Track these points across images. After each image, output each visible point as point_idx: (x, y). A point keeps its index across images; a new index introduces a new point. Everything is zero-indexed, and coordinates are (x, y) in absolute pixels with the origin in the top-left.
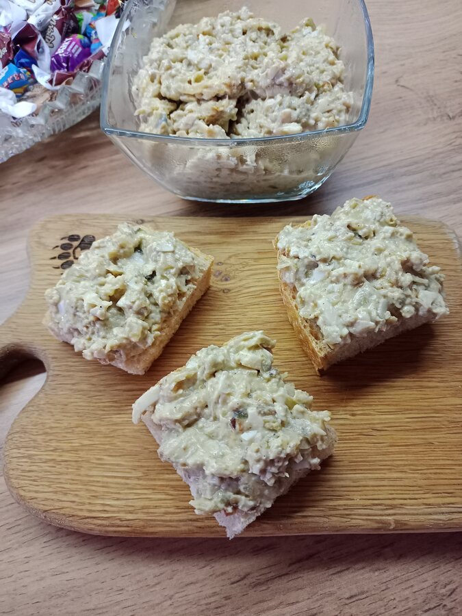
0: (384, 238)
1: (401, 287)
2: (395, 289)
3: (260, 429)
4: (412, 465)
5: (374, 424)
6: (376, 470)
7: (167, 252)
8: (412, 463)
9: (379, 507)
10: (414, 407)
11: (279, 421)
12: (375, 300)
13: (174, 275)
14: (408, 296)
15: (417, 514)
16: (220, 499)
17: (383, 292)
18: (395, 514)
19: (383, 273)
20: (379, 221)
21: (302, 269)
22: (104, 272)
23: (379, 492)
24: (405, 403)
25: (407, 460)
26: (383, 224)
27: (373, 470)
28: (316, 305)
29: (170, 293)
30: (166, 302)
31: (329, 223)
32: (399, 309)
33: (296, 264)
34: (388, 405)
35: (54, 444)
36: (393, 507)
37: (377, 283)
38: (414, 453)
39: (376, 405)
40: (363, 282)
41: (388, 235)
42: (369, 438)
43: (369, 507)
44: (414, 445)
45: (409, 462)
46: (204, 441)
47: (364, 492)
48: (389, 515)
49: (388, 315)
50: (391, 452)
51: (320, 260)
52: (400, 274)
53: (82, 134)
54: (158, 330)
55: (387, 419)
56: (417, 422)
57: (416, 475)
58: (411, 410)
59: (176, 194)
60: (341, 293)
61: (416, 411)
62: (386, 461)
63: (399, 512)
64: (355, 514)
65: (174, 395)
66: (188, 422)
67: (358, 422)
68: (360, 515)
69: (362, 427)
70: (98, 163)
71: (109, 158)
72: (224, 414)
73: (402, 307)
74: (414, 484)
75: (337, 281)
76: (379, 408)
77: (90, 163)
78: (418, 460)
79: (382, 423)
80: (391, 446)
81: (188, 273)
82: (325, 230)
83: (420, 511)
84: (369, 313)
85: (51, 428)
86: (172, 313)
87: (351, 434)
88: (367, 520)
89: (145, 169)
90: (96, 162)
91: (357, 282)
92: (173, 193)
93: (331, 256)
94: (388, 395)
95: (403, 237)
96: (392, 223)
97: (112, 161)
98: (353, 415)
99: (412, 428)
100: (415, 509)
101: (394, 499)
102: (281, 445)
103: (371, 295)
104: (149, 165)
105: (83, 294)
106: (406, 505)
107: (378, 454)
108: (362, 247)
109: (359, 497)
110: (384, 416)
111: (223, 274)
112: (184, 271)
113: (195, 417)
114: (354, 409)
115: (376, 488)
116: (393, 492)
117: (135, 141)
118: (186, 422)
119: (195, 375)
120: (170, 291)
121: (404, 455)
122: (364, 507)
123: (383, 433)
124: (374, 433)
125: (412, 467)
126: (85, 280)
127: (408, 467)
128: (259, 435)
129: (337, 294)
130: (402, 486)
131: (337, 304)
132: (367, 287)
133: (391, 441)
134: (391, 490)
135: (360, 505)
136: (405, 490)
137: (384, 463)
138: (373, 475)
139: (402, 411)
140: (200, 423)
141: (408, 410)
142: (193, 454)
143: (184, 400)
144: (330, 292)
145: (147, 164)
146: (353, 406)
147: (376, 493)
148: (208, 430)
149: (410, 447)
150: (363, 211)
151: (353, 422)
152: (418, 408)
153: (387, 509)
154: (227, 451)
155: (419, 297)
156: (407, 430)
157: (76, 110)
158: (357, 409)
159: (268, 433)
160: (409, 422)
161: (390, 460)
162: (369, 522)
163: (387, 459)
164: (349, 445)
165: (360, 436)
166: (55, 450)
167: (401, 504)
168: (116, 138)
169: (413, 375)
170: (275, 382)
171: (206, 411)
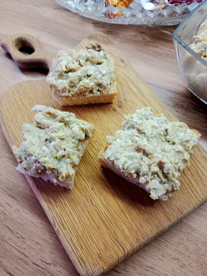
0: (174, 149)
1: (150, 169)
2: (147, 167)
3: (50, 151)
4: (85, 225)
5: (93, 199)
6: (74, 210)
7: (101, 73)
8: (86, 224)
9: (60, 220)
10: (111, 212)
11: (56, 156)
12: (135, 162)
13: (95, 83)
14: (148, 175)
15: (65, 237)
16: (19, 154)
17: (142, 163)
18: (60, 227)
19: (151, 158)
20: (182, 142)
21: (129, 125)
22: (78, 60)
23: (66, 217)
24: (111, 208)
25: (85, 221)
26: (182, 144)
27: (74, 209)
28: (115, 140)
29: (85, 86)
30: (81, 88)
31: (162, 121)
32: (140, 176)
33: (129, 121)
34: (105, 201)
35: (22, 97)
36: (63, 225)
37: (145, 158)
38: (90, 223)
39: (102, 196)
40: (140, 152)
41: (177, 150)
42: (86, 201)
43: (57, 215)
44: (94, 221)
45: (85, 223)
46: (35, 136)
47: (62, 210)
48: (59, 225)
49: (133, 172)
50: (85, 213)
51: (137, 128)
52: (155, 164)
53: (166, 32)
54: (72, 94)
55: (99, 203)
56: (105, 217)
57: (81, 228)
58: (109, 212)
59: (185, 83)
60: (128, 146)
61: (110, 215)
62: (80, 213)
63: (62, 229)
64: (52, 212)
65: (45, 114)
66: (40, 126)
67: (90, 193)
68: (53, 214)
69: (89, 195)
70: (163, 48)
71: (169, 49)
72: (48, 136)
73: (142, 176)
74: (77, 230)
75: (133, 141)
76: (102, 198)
77: (160, 46)
78: (88, 226)
79: (96, 203)
80: (88, 211)
81: (101, 87)
82: (157, 122)
83: (67, 237)
84: (125, 163)
85: (27, 92)
86: (82, 95)
87: (84, 193)
88: (52, 217)
89: (179, 64)
90: (163, 47)
91: (138, 150)
92: (184, 82)
93: (144, 132)
94: (110, 198)
95: (183, 158)
96: (187, 149)
97: (169, 51)
98: (92, 189)
99: (101, 217)
100: (67, 235)
101: (66, 224)
102: (46, 161)
103: (136, 158)
104: (182, 64)
105: (64, 60)
106: (66, 230)
107: (81, 208)
108: (161, 142)
109: (59, 209)
110: (99, 202)
111: (121, 104)
112: (100, 86)
113: (43, 127)
114: (95, 188)
115: (66, 214)
116: (69, 222)
117: (184, 50)
118: (39, 126)
119: (57, 116)
120: (86, 86)
121: (87, 219)
122: (57, 214)
123: (92, 205)
124: (90, 202)
125: (84, 225)
126: (71, 57)
127: (83, 223)
128: (47, 152)
129: (126, 145)
130: (73, 225)
131: (122, 148)
132: (139, 155)
133: (90, 210)
134: (69, 221)
135: (56, 211)
136: (72, 227)
137: (79, 212)
138: (71, 210)
139: (106, 208)
140: (42, 130)
141: (108, 210)
142: (28, 134)
143: (46, 119)
144: (126, 142)
145: (181, 63)
146: (96, 187)
147: (65, 215)
148: (41, 135)
149: (92, 220)
150: (182, 131)
151: (89, 191)
152: (112, 214)
153: (61, 223)
154: (36, 145)
155: (152, 181)
156: (99, 215)
157: (170, 19)
158: (96, 189)
159: (50, 155)
160: (103, 214)
161: (81, 214)
162: (52, 219)
163: (81, 213)
164: (78, 194)
165: (85, 196)
166: (20, 99)
167: (66, 228)
168: (176, 43)
169: (126, 205)
170: (73, 145)
171: (47, 129)
